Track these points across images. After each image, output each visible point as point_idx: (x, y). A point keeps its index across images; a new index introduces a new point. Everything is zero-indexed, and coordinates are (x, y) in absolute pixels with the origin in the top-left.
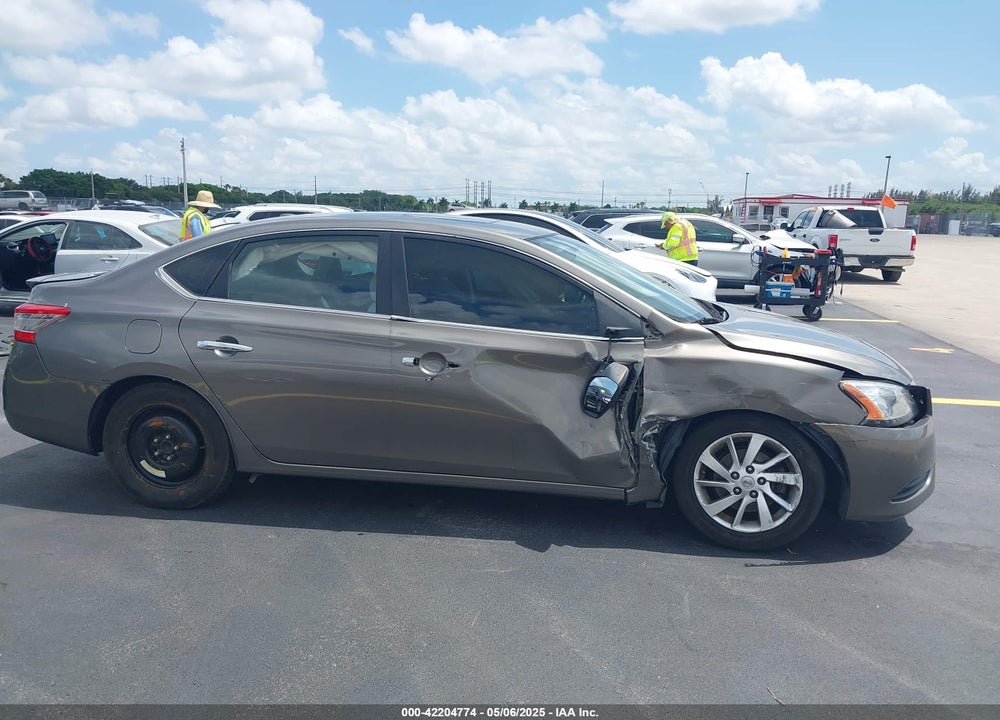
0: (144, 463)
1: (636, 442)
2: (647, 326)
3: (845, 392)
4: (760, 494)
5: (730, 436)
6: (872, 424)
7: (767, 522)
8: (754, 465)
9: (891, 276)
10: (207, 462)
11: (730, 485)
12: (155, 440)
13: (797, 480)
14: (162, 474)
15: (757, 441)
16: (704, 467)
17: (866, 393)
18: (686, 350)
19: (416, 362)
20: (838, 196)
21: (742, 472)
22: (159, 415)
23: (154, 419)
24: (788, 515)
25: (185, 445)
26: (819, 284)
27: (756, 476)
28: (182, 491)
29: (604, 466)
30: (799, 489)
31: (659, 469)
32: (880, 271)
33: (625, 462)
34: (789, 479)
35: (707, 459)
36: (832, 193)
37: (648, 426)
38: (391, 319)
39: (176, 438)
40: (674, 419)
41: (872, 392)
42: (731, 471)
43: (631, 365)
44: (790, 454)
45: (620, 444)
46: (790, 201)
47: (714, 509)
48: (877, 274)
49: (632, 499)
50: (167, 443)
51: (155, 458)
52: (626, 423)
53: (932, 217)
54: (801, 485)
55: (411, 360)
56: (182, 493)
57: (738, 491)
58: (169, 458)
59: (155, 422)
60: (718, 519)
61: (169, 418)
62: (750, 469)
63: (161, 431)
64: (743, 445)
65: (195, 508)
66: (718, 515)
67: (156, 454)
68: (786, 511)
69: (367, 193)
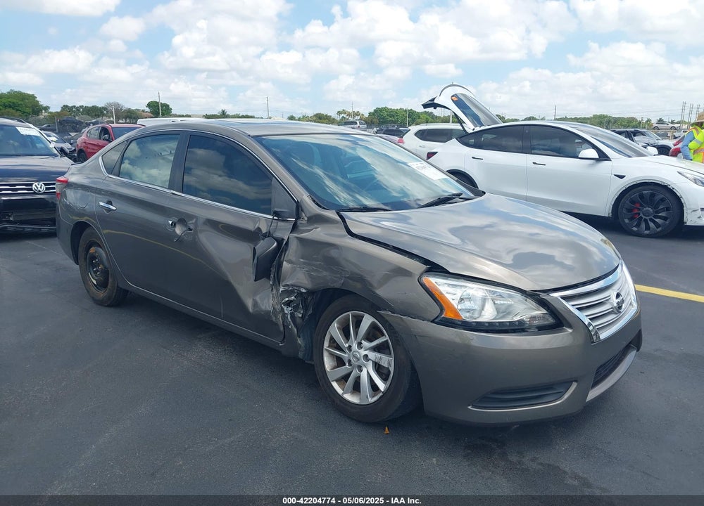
0: (89, 274)
2: (302, 209)
3: (423, 286)
4: (364, 370)
5: (350, 313)
8: (363, 342)
11: (346, 357)
12: (94, 261)
13: (389, 364)
14: (95, 282)
15: (367, 321)
16: (331, 337)
19: (175, 225)
21: (355, 346)
22: (95, 247)
24: (380, 394)
25: (101, 267)
27: (362, 352)
30: (391, 373)
34: (384, 361)
35: (334, 330)
38: (171, 193)
40: (304, 291)
42: (348, 344)
44: (388, 337)
47: (334, 375)
51: (93, 272)
54: (392, 370)
56: (102, 295)
57: (351, 362)
58: (98, 273)
59: (92, 250)
60: (334, 385)
61: (99, 249)
62: (360, 345)
64: (357, 323)
66: (335, 381)
67: (95, 269)
68: (380, 390)
69: (595, 117)
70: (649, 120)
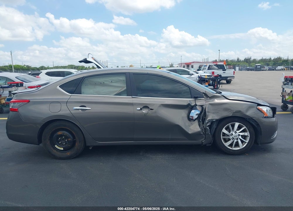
0: (56, 146)
1: (205, 127)
2: (205, 95)
3: (258, 109)
4: (239, 139)
5: (230, 124)
6: (265, 117)
7: (241, 146)
8: (236, 131)
9: (229, 82)
10: (77, 144)
11: (231, 137)
12: (60, 139)
13: (248, 134)
14: (62, 149)
15: (237, 125)
16: (223, 133)
17: (263, 109)
18: (217, 101)
19: (141, 109)
20: (205, 61)
21: (234, 133)
22: (61, 131)
23: (59, 132)
24: (246, 144)
25: (69, 139)
26: (216, 85)
27: (237, 134)
28: (68, 154)
29: (196, 135)
30: (249, 136)
31: (211, 135)
32: (225, 81)
33: (202, 133)
34: (246, 134)
35: (224, 131)
36: (204, 61)
37: (208, 123)
38: (132, 97)
39: (66, 137)
40: (214, 120)
41: (264, 109)
42: (231, 133)
43: (202, 106)
44: (245, 127)
45: (200, 128)
46: (194, 63)
47: (227, 144)
48: (225, 82)
49: (204, 144)
50: (63, 139)
51: (59, 144)
52: (202, 122)
53: (231, 66)
54: (249, 135)
55: (140, 109)
56: (69, 154)
57: (233, 138)
58: (64, 144)
59: (60, 133)
60: (228, 147)
61: (64, 132)
63: (61, 136)
64: (233, 126)
65: (73, 158)
66: (228, 146)
67: (60, 143)
68: (246, 143)
69: (69, 66)
70: (89, 67)
